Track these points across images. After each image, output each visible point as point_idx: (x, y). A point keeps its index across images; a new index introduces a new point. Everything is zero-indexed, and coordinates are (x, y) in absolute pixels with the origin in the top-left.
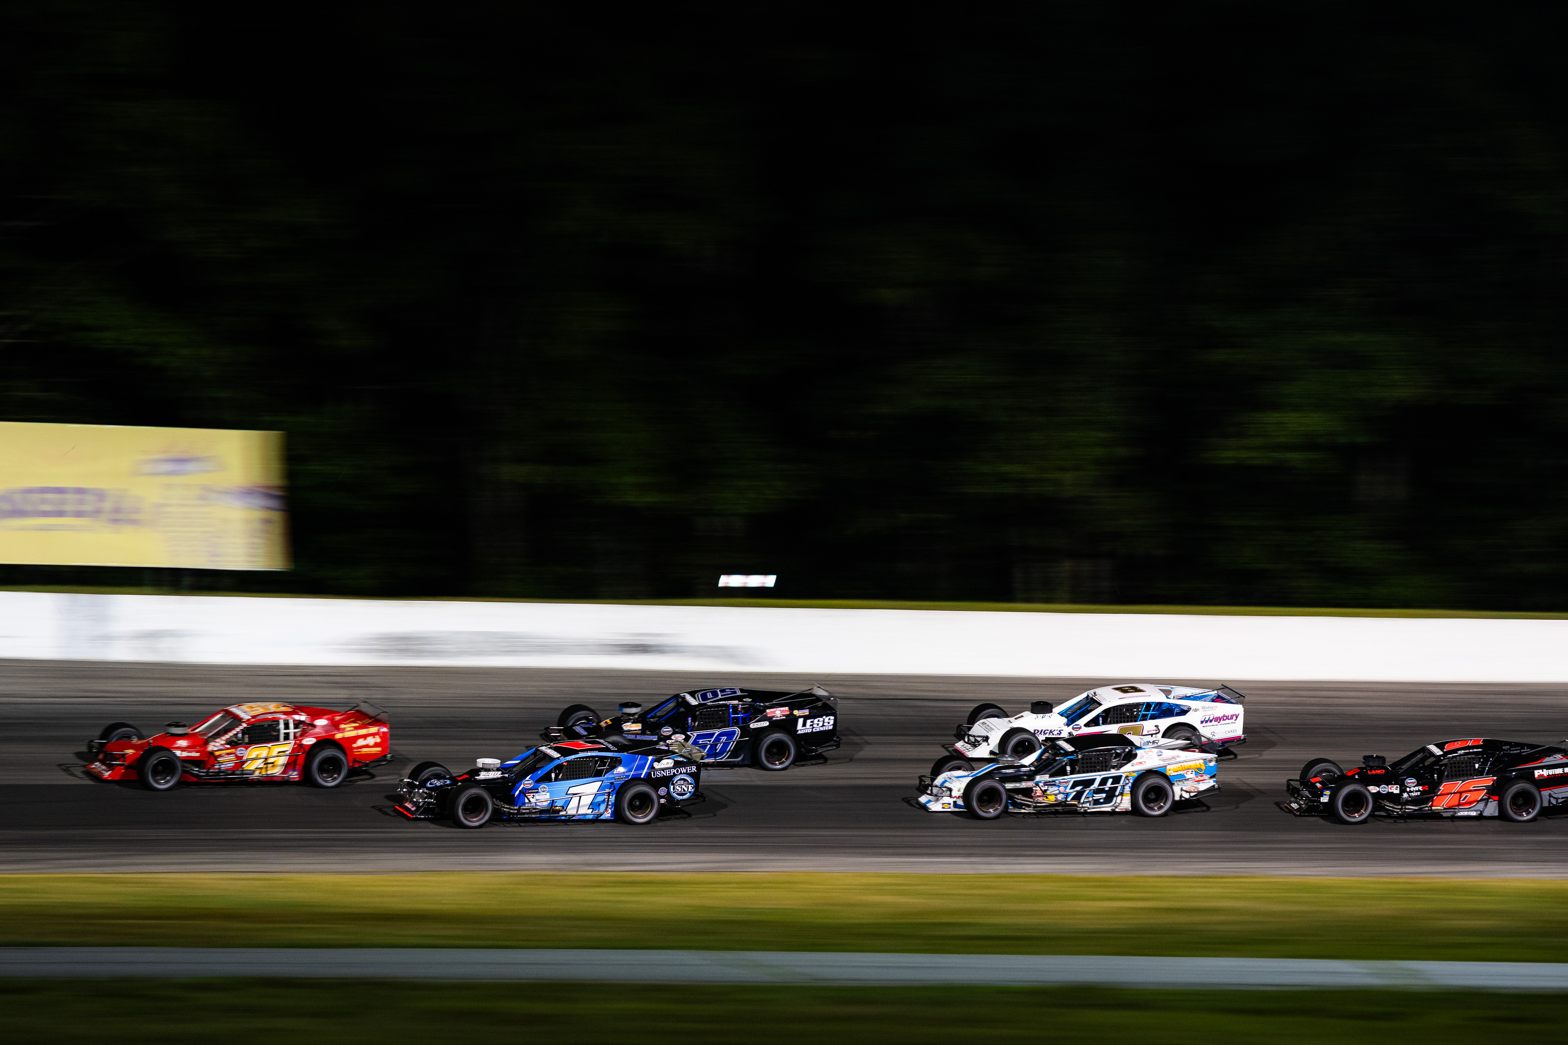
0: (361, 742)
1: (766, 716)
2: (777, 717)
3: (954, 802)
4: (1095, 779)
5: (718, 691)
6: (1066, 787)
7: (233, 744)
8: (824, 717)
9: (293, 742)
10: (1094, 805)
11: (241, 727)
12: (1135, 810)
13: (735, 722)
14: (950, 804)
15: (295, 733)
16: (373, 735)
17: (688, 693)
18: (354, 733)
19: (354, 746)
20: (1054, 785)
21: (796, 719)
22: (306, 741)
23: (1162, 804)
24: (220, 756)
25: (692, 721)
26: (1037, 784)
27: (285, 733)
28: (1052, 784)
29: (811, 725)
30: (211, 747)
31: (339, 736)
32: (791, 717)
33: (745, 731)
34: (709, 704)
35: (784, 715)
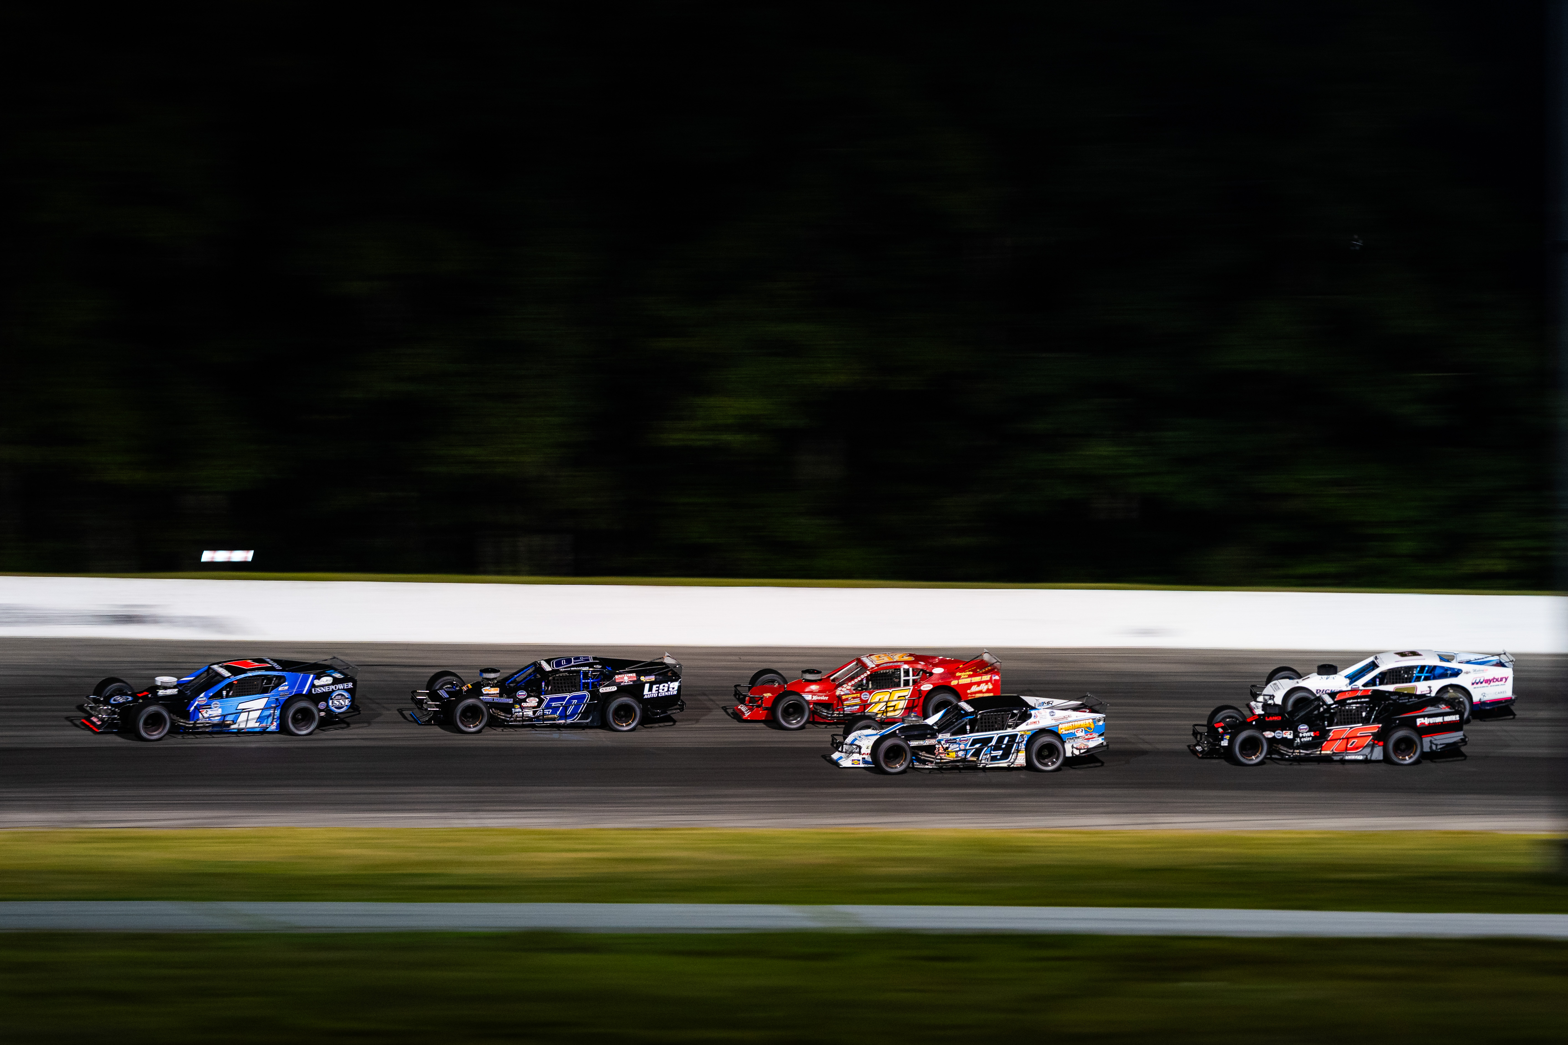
0: (974, 689)
1: (615, 681)
2: (625, 682)
3: (863, 758)
4: (993, 737)
5: (572, 658)
6: (966, 745)
7: (860, 688)
8: (669, 683)
9: (912, 688)
10: (991, 761)
11: (865, 675)
12: (1029, 766)
13: (586, 687)
14: (859, 760)
15: (914, 680)
16: (986, 682)
17: (545, 660)
18: (968, 681)
19: (969, 691)
20: (955, 742)
21: (643, 684)
22: (924, 688)
23: (1054, 760)
24: (847, 699)
25: (545, 686)
26: (939, 742)
27: (904, 680)
28: (954, 742)
29: (656, 691)
30: (838, 692)
31: (954, 683)
32: (638, 683)
33: (595, 694)
34: (561, 670)
35: (631, 681)
